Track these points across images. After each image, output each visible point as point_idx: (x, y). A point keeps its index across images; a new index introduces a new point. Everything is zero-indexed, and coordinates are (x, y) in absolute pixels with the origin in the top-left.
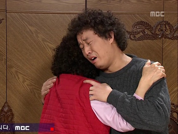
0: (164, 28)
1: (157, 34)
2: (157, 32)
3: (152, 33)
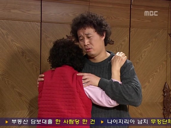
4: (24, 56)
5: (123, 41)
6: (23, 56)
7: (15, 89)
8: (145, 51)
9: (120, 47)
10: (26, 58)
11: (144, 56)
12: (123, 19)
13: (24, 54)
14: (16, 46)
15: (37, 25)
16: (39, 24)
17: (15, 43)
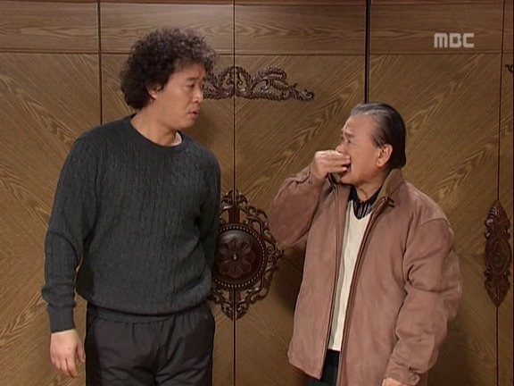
0: (236, 79)
1: (224, 89)
2: (225, 86)
3: (216, 87)
4: (58, 133)
5: (345, 92)
6: (56, 133)
7: (37, 208)
8: (421, 118)
9: (336, 107)
10: (62, 138)
11: (417, 128)
12: (342, 33)
13: (58, 129)
14: (37, 111)
15: (89, 60)
16: (95, 58)
17: (35, 105)
